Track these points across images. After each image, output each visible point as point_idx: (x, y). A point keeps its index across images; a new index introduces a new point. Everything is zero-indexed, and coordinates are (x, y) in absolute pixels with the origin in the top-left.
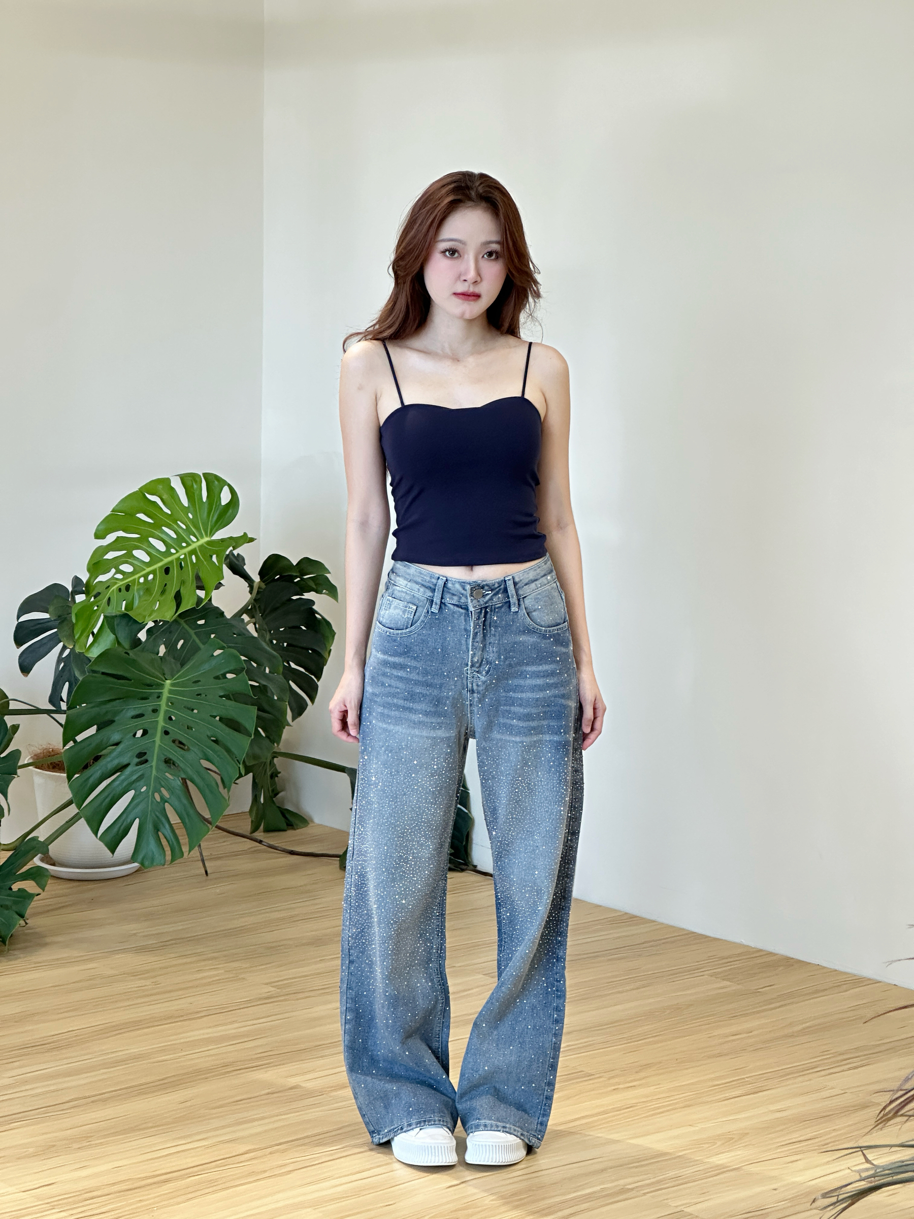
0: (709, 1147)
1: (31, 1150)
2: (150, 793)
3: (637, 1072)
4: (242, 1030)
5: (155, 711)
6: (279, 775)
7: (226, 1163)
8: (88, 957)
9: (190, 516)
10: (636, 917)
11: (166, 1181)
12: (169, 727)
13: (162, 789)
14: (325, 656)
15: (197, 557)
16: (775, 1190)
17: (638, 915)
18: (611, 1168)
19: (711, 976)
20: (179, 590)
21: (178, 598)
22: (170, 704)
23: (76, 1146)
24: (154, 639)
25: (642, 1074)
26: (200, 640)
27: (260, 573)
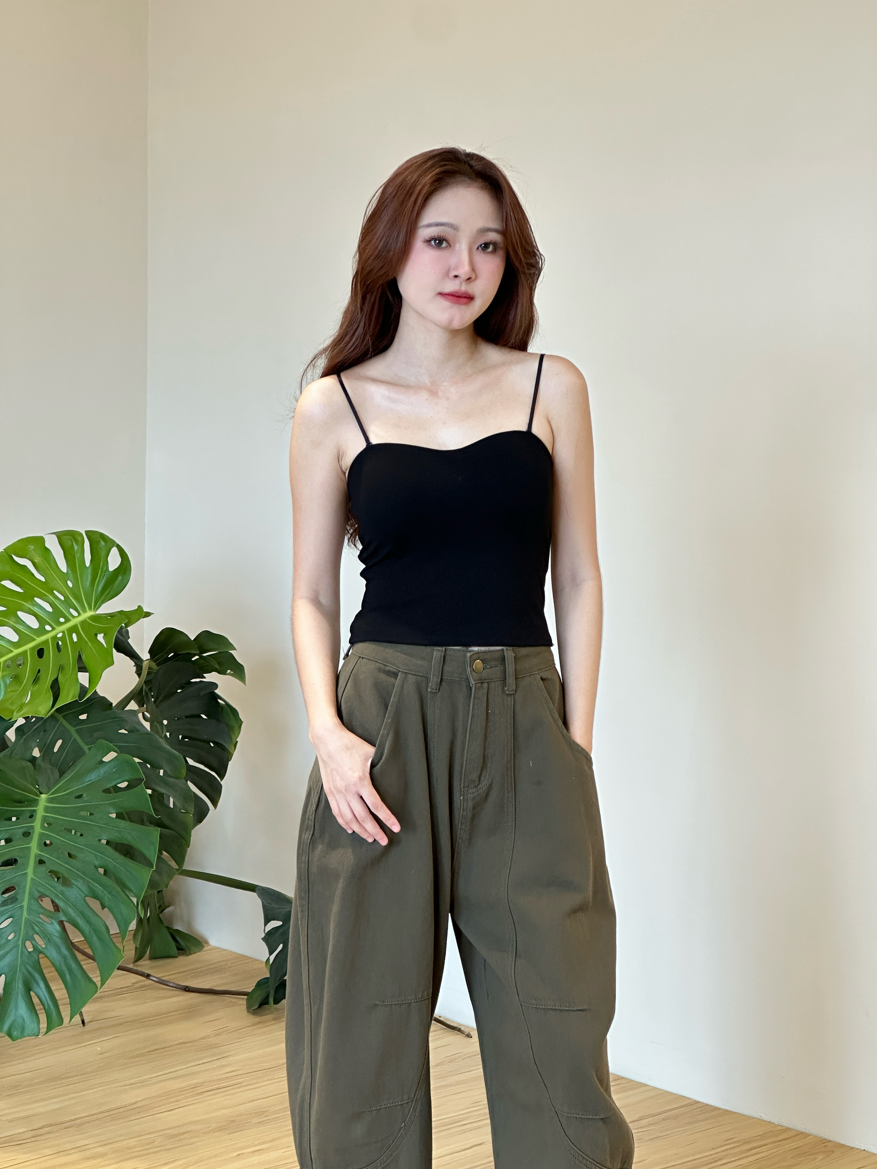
2: (20, 942)
5: (27, 834)
9: (70, 584)
12: (45, 856)
13: (36, 937)
14: (231, 751)
15: (78, 635)
20: (58, 677)
21: (55, 688)
22: (46, 825)
24: (25, 740)
26: (83, 740)
27: (150, 652)
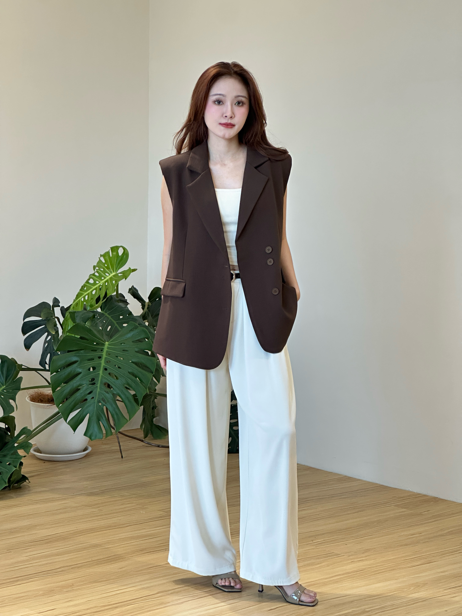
0: (407, 590)
1: (41, 592)
3: (363, 553)
4: (149, 532)
6: (156, 408)
7: (147, 599)
8: (63, 498)
10: (351, 478)
11: (116, 608)
16: (446, 611)
17: (352, 477)
18: (356, 600)
19: (395, 506)
23: (65, 590)
25: (366, 554)
27: (149, 298)
